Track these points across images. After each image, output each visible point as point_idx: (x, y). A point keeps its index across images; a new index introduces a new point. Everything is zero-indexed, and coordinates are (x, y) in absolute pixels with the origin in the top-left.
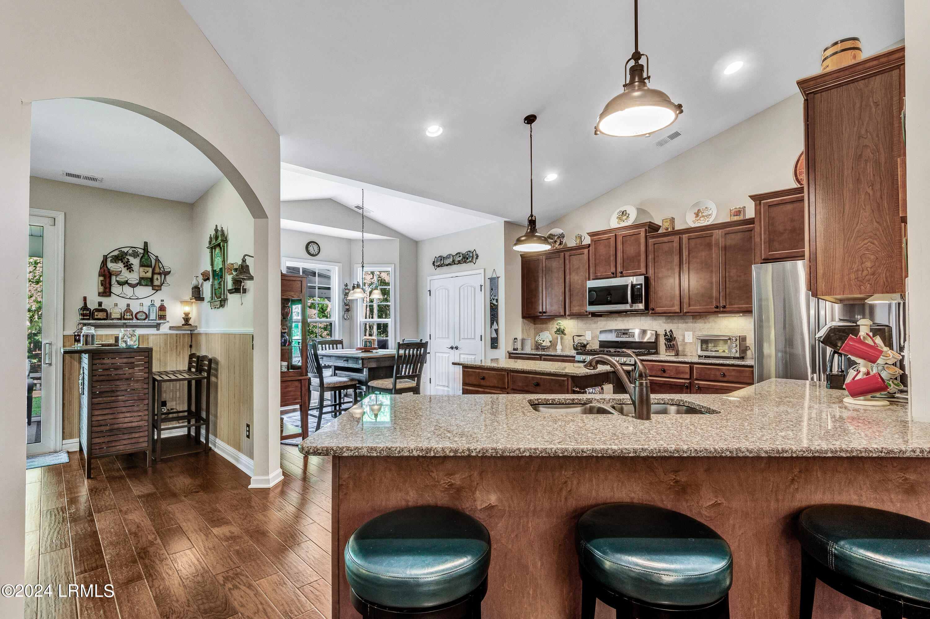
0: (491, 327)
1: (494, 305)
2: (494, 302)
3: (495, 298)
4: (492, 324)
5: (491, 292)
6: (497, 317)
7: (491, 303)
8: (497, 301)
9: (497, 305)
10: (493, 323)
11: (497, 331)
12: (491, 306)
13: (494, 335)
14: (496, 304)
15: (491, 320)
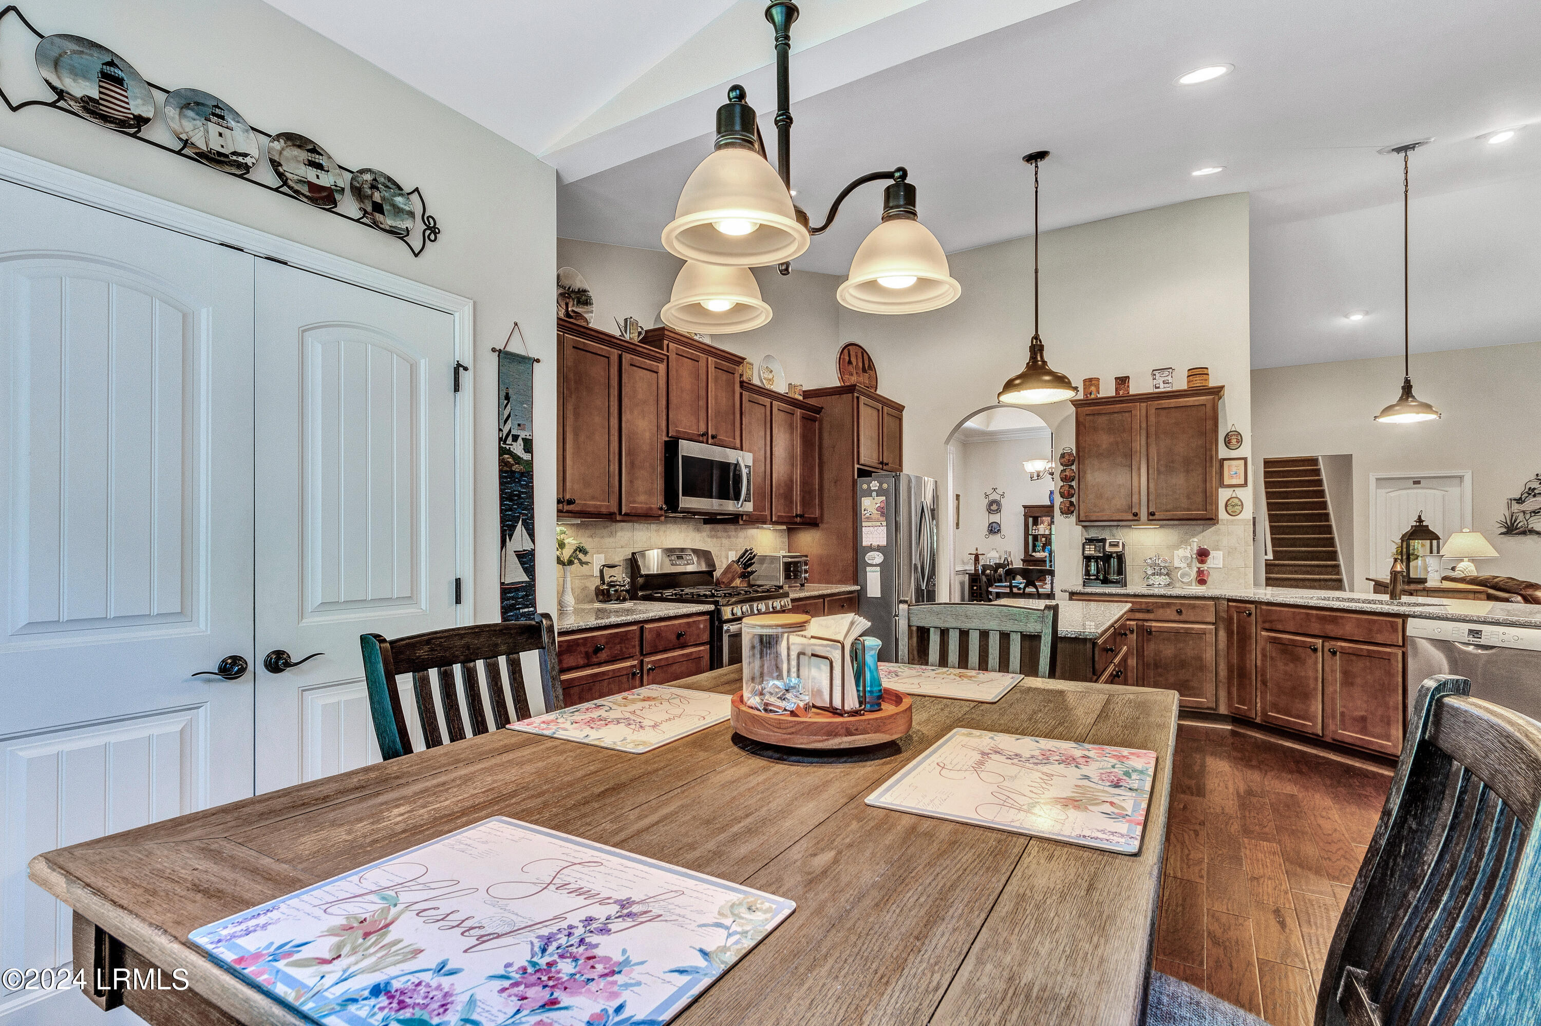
0: (503, 543)
1: (517, 459)
2: (518, 448)
3: (523, 434)
4: (507, 532)
5: (501, 408)
6: (530, 508)
7: (502, 451)
8: (528, 445)
9: (530, 464)
10: (512, 528)
11: (527, 559)
12: (502, 463)
13: (518, 575)
14: (526, 457)
15: (503, 520)
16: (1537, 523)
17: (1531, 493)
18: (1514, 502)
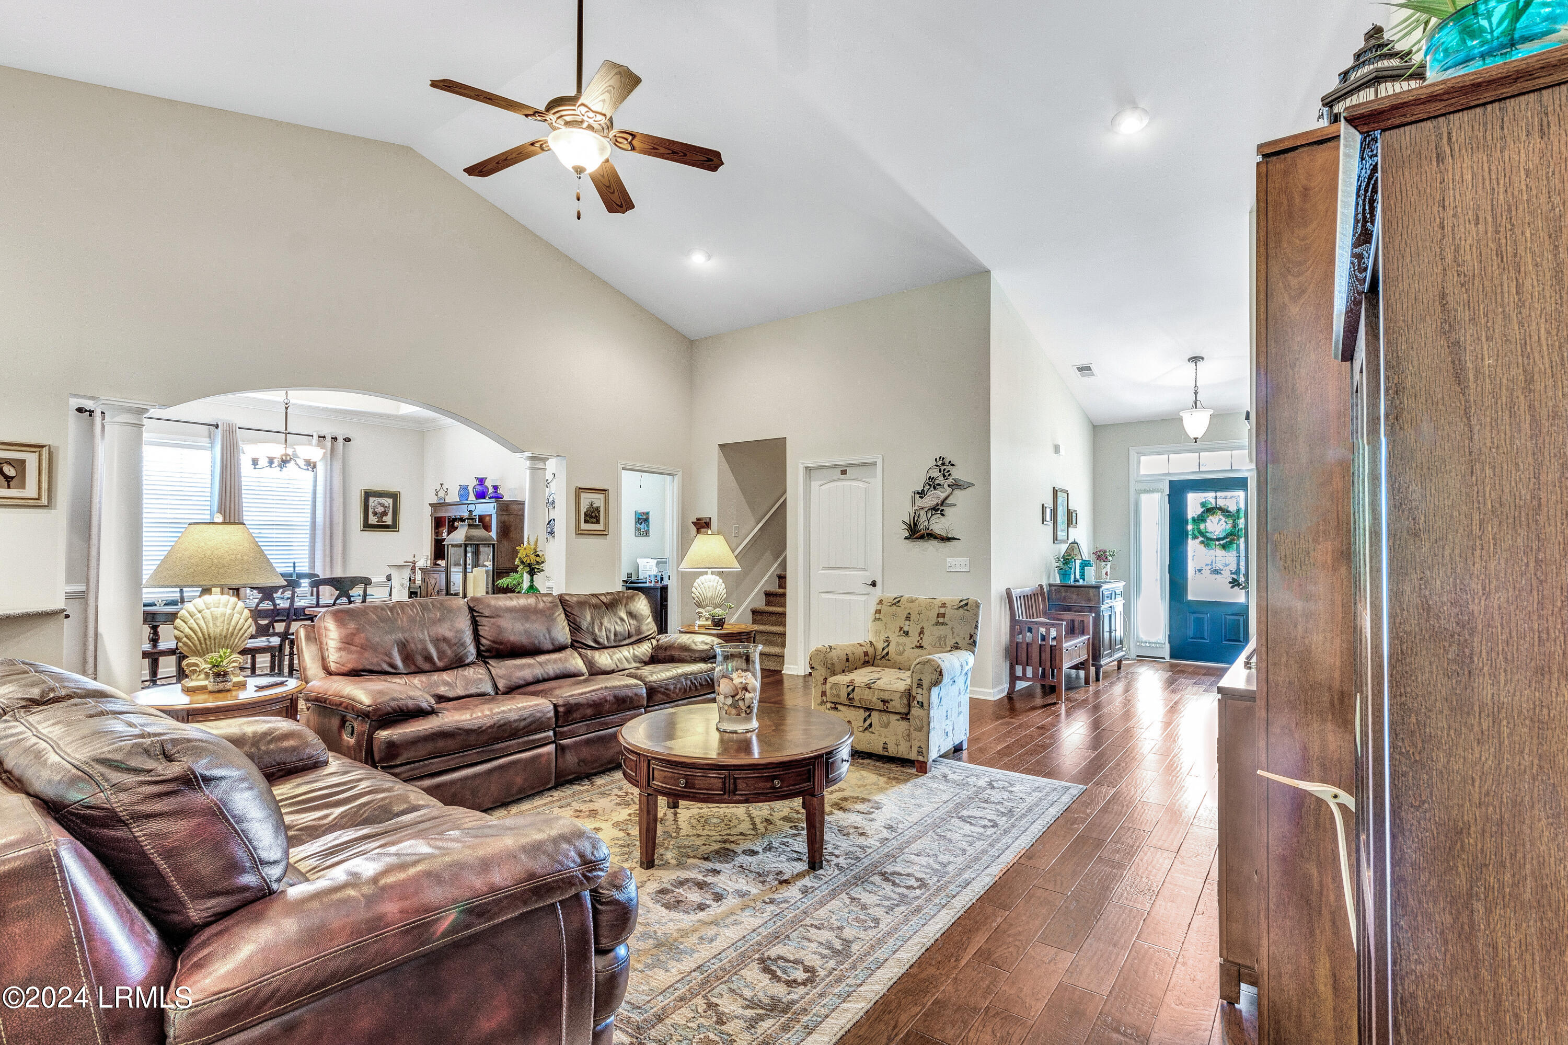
16: (938, 525)
17: (932, 484)
18: (918, 496)
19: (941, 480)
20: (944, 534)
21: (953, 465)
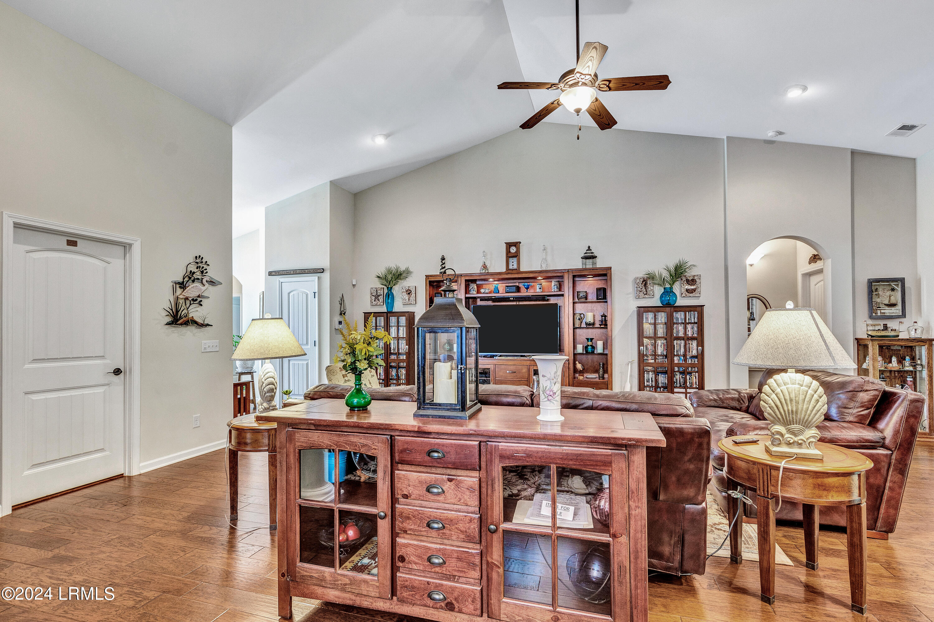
16: (195, 313)
17: (190, 277)
18: (178, 286)
19: (198, 275)
20: (200, 321)
21: (208, 265)
